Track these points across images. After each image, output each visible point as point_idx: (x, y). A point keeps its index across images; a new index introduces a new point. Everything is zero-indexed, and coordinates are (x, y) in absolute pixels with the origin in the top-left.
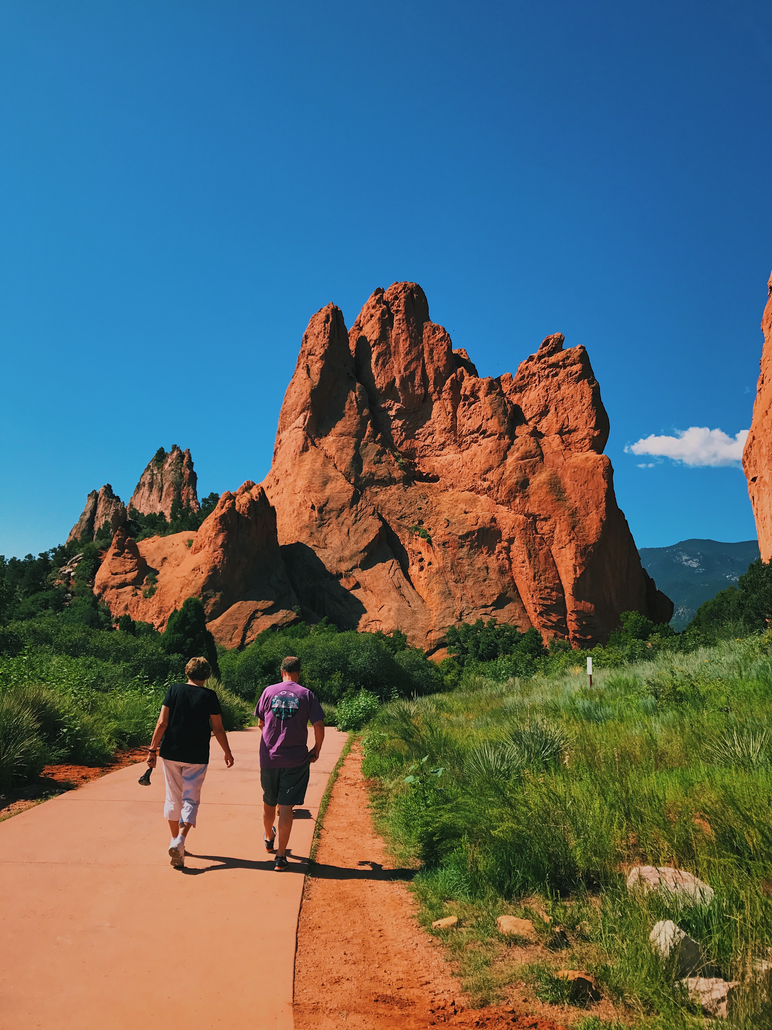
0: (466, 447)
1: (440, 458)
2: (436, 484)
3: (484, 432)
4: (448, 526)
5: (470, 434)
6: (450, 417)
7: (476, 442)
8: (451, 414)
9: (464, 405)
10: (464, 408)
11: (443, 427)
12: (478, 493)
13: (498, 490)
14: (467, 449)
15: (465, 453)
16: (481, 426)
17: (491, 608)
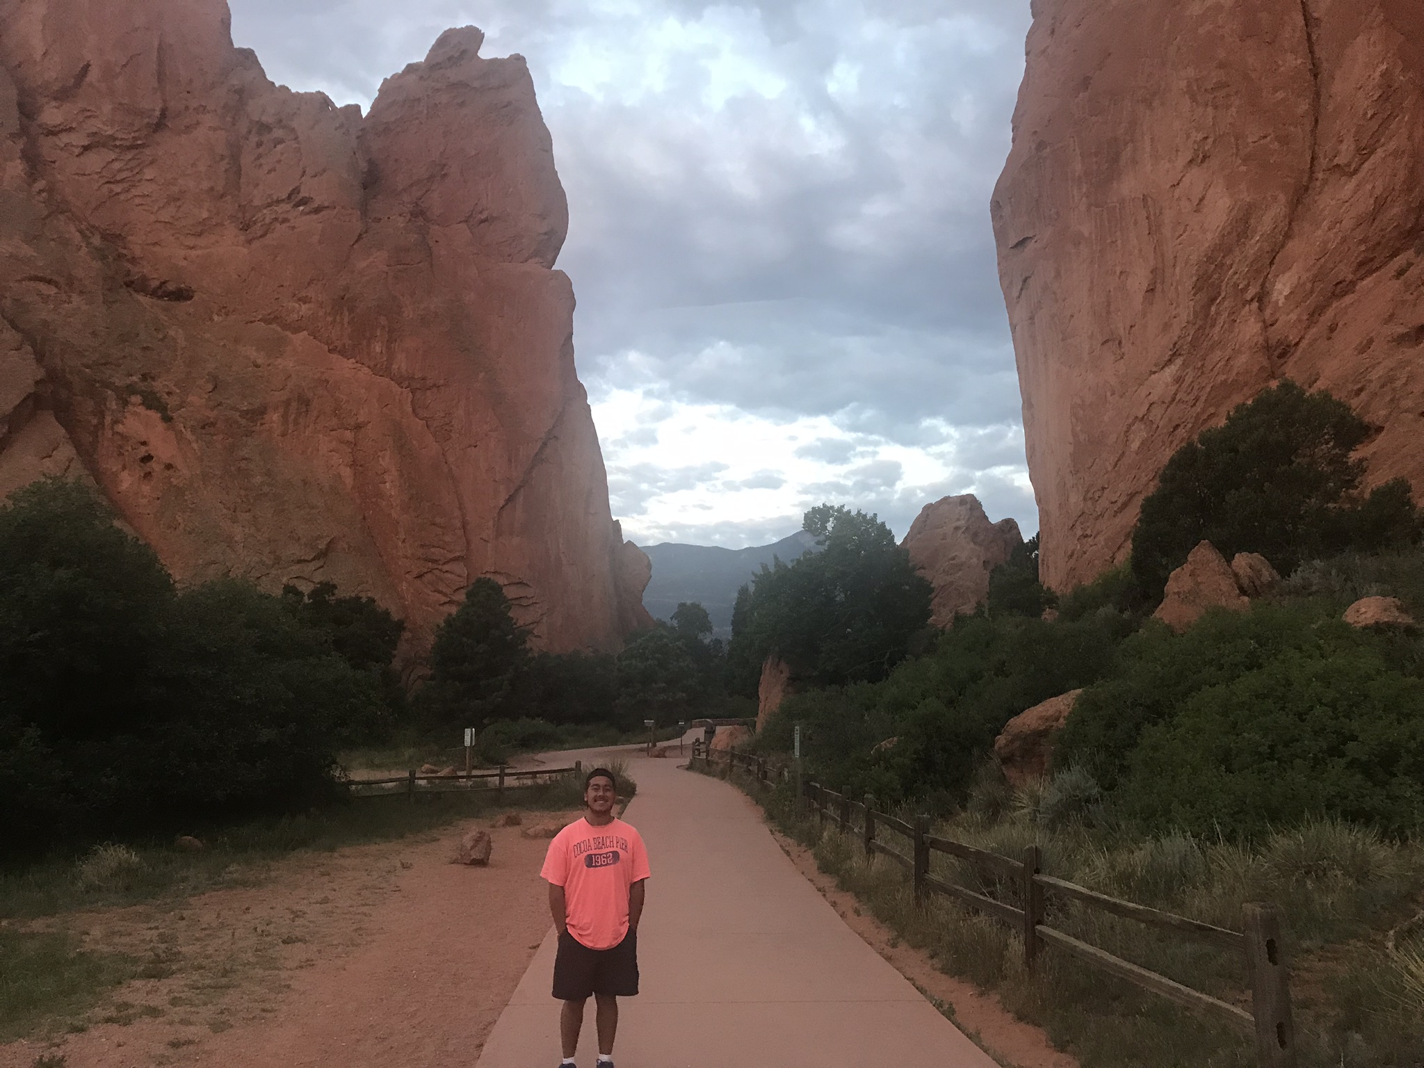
0: (259, 233)
1: (194, 253)
2: (185, 305)
3: (304, 202)
4: (214, 389)
5: (269, 205)
6: (224, 165)
7: (285, 220)
8: (226, 161)
9: (259, 144)
10: (261, 150)
11: (205, 185)
12: (286, 327)
13: (335, 321)
14: (261, 237)
15: (256, 244)
16: (296, 190)
17: (312, 566)
